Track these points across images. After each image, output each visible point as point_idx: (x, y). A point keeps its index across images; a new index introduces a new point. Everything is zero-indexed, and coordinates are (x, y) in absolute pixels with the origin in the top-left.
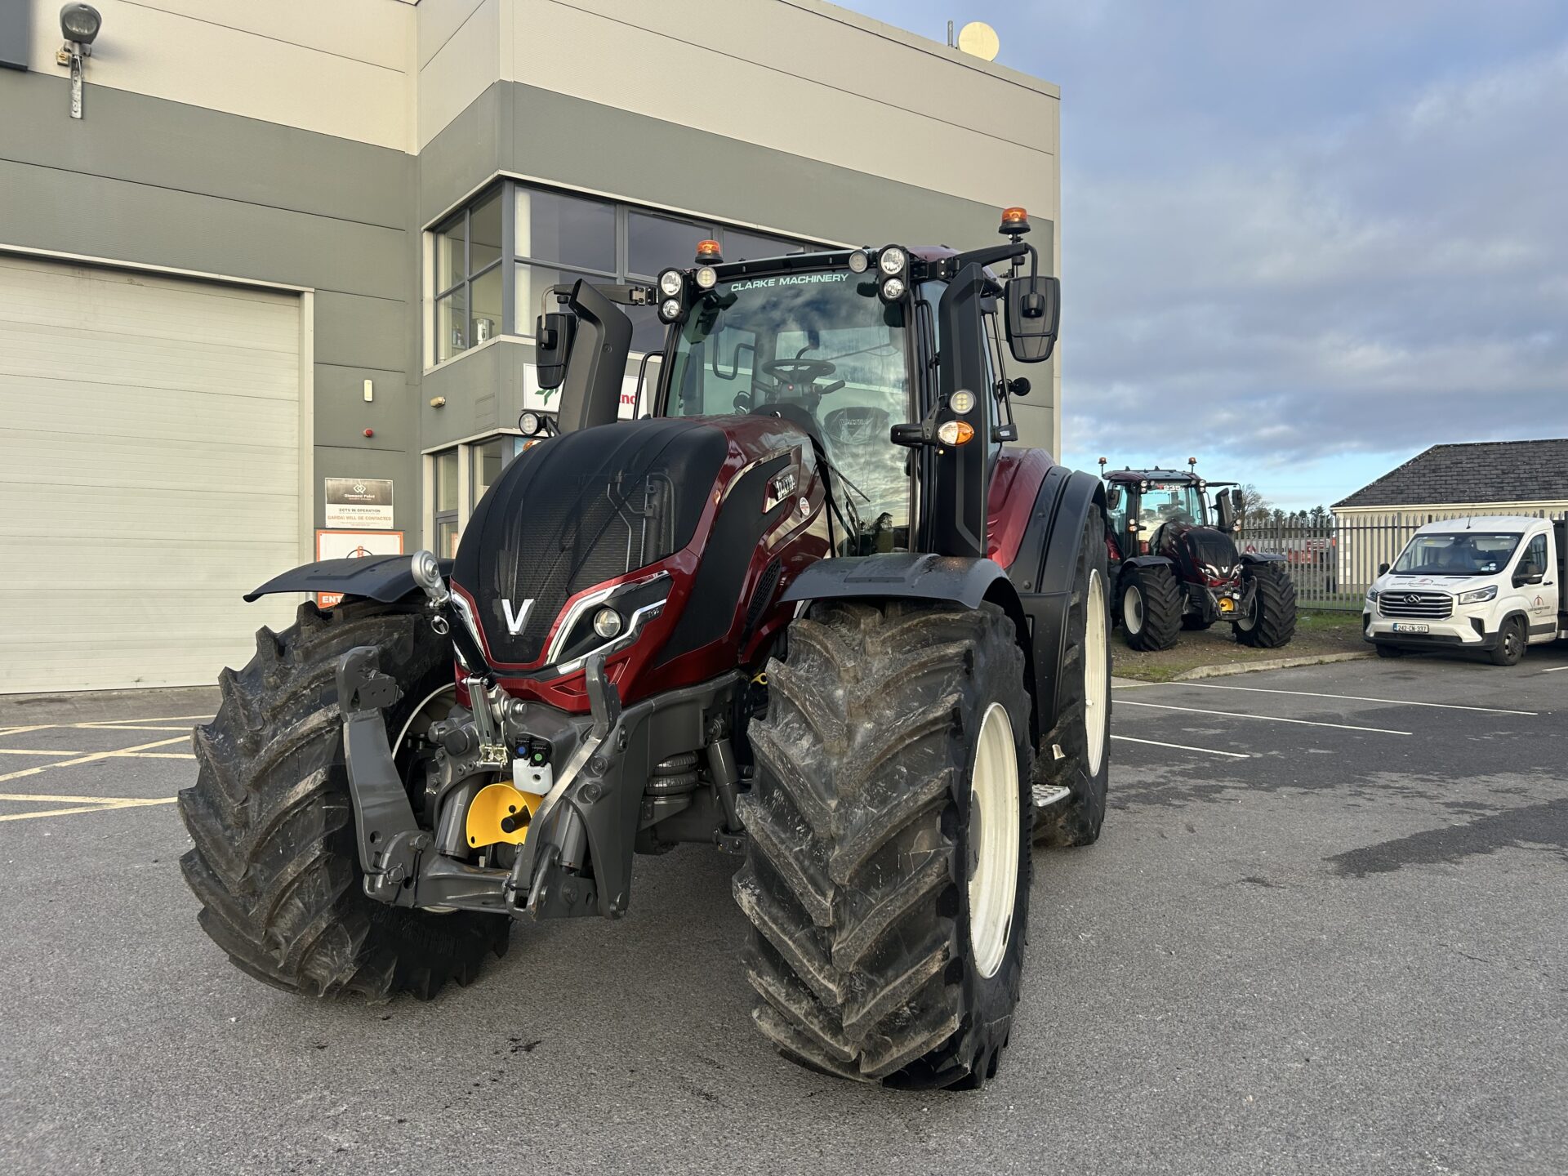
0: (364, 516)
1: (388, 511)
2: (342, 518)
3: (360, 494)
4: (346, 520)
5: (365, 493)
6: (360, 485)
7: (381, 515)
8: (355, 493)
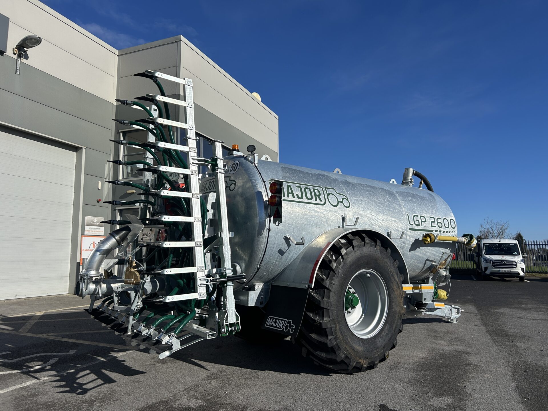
1: (103, 229)
2: (89, 231)
3: (95, 222)
6: (96, 220)
7: (100, 230)
8: (94, 222)
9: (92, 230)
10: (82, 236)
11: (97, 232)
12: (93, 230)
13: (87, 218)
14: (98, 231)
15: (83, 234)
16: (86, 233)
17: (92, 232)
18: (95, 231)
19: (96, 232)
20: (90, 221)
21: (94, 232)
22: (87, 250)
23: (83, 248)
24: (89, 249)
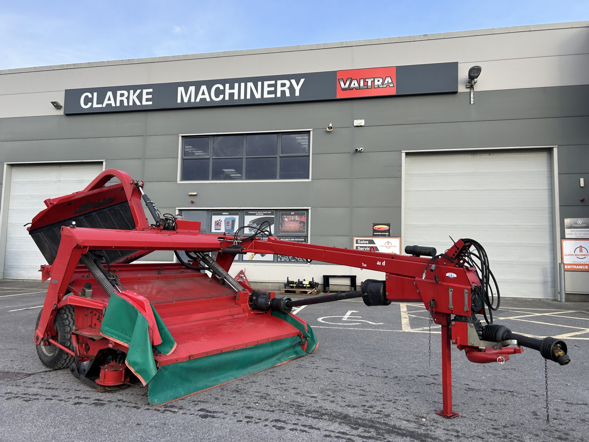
2: (572, 234)
3: (580, 224)
4: (574, 235)
5: (582, 224)
6: (580, 221)
8: (577, 224)
9: (577, 233)
10: (562, 239)
11: (584, 235)
12: (579, 233)
13: (567, 221)
14: (586, 234)
15: (563, 237)
16: (567, 236)
17: (576, 235)
18: (581, 234)
19: (582, 235)
20: (572, 223)
21: (579, 235)
22: (570, 255)
23: (564, 253)
24: (574, 254)
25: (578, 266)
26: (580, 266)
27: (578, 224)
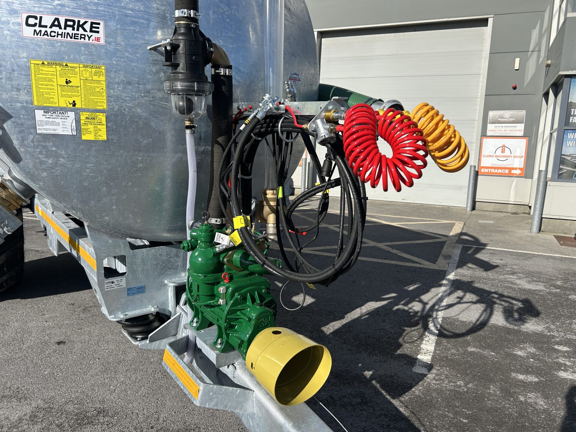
0: (508, 129)
1: (521, 127)
2: (495, 131)
3: (506, 118)
4: (497, 132)
5: (510, 118)
6: (507, 114)
7: (516, 129)
8: (503, 118)
9: (502, 129)
10: (482, 137)
11: (510, 132)
13: (492, 114)
14: (512, 131)
15: (484, 134)
16: (489, 134)
17: (499, 132)
18: (506, 131)
19: (508, 132)
20: (497, 118)
21: (504, 132)
22: (490, 156)
23: (483, 154)
24: (495, 155)
25: (496, 170)
26: (499, 170)
27: (505, 118)
